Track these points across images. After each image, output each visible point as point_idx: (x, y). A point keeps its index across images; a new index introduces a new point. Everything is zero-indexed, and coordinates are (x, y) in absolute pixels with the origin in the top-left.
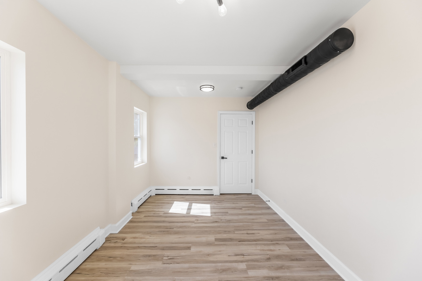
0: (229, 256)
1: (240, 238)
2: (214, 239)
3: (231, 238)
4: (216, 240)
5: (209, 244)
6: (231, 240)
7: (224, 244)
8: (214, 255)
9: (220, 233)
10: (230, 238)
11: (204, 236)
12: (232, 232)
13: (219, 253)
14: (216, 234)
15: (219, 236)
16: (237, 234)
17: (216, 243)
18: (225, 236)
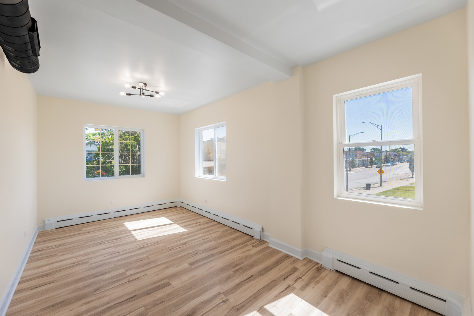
0: (146, 275)
1: (134, 302)
2: (172, 284)
3: (148, 295)
4: (169, 284)
5: (174, 276)
6: (148, 293)
7: (156, 283)
8: (162, 270)
9: (169, 295)
10: (151, 295)
11: (188, 282)
12: (149, 307)
13: (158, 273)
14: (174, 291)
15: (167, 291)
16: (140, 306)
17: (166, 281)
18: (160, 294)
